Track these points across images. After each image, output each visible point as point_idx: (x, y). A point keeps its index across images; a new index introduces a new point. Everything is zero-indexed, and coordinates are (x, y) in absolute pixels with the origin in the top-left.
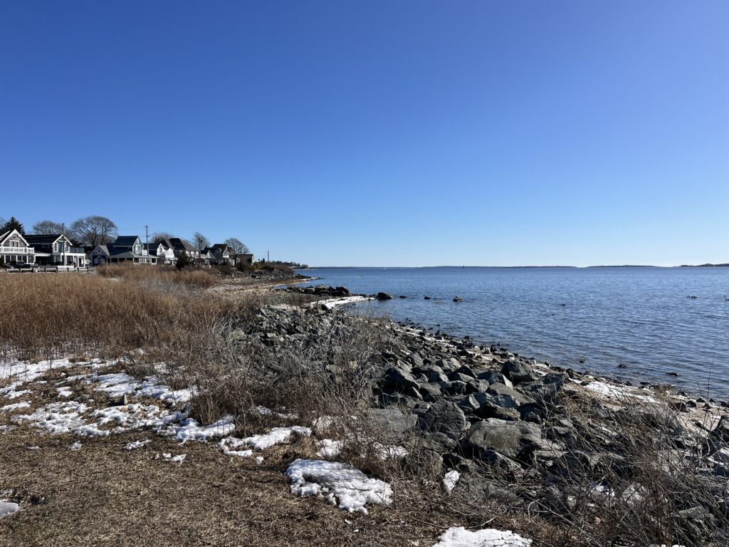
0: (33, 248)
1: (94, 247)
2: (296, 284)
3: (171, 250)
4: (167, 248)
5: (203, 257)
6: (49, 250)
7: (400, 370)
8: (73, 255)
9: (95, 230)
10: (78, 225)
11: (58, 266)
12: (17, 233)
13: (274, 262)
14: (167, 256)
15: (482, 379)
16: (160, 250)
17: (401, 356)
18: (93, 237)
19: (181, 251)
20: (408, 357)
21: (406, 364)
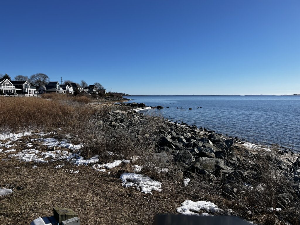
0: (15, 87)
1: (40, 86)
2: (124, 102)
3: (71, 88)
4: (70, 87)
5: (85, 90)
6: (21, 87)
7: (166, 137)
8: (31, 89)
9: (40, 79)
10: (33, 77)
11: (26, 94)
12: (8, 80)
13: (114, 93)
14: (70, 90)
15: (200, 141)
16: (67, 87)
17: (167, 132)
18: (39, 82)
19: (76, 88)
20: (170, 132)
21: (169, 135)
